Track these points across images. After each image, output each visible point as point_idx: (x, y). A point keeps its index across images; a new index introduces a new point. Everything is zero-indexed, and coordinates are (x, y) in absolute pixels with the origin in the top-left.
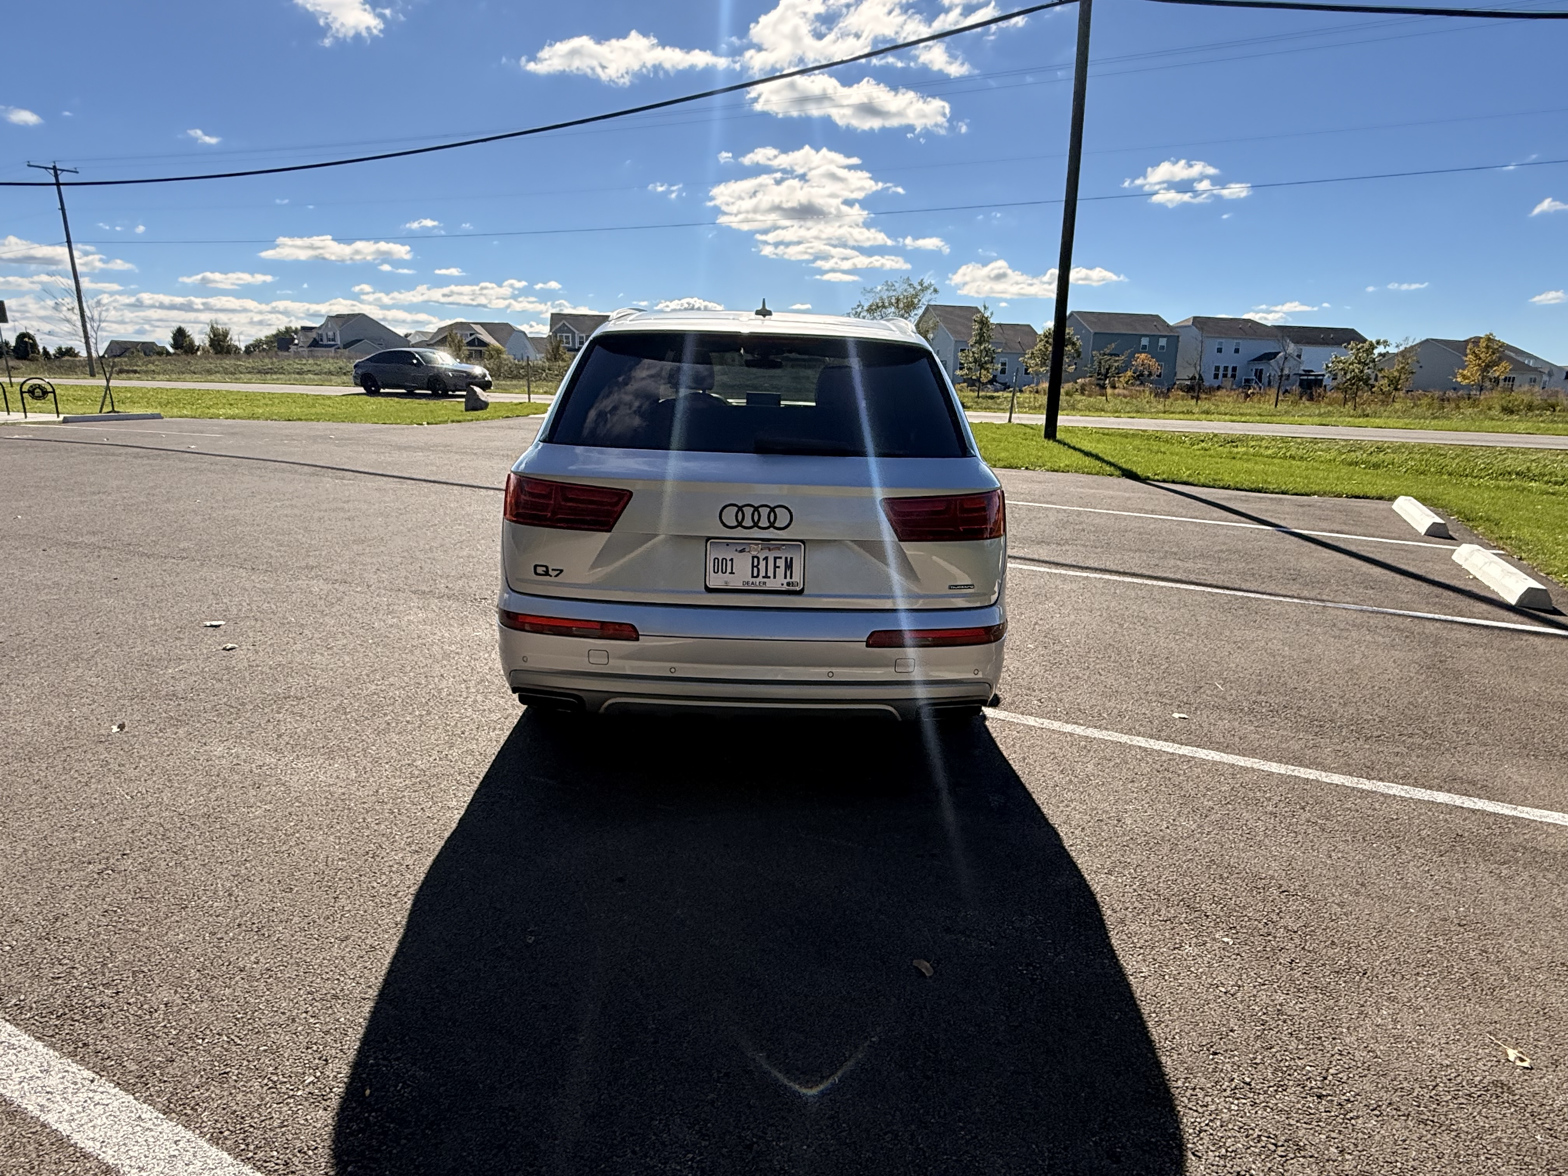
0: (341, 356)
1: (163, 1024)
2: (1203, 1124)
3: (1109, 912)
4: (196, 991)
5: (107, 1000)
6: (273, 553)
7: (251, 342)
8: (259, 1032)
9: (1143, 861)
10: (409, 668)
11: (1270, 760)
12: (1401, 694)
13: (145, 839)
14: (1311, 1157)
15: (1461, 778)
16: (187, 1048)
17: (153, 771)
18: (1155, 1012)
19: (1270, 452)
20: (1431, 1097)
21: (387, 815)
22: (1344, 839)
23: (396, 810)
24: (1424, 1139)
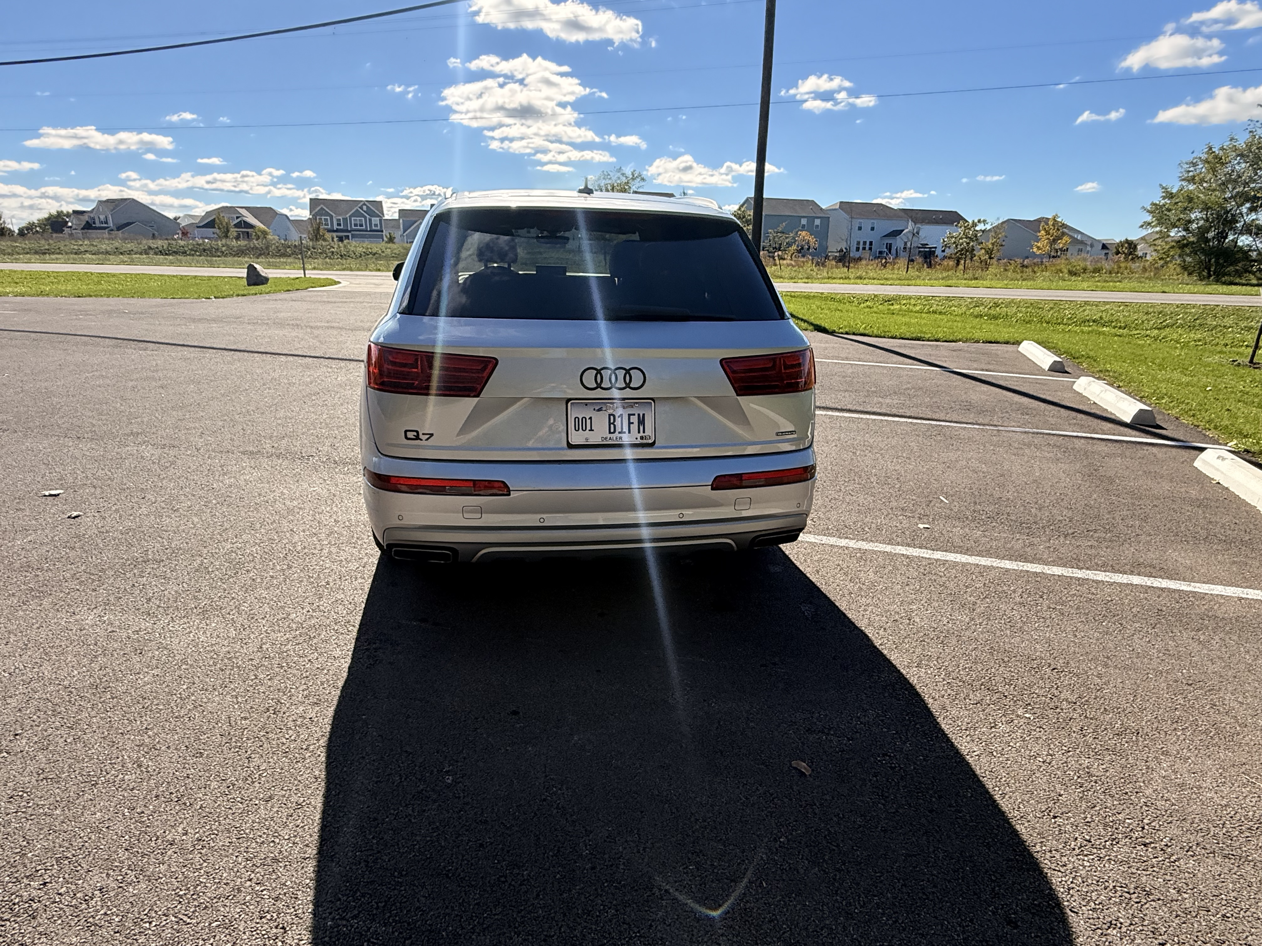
0: (116, 238)
1: (102, 912)
2: (1069, 883)
3: (931, 701)
4: (129, 872)
5: (35, 893)
6: (94, 422)
7: (24, 225)
8: (206, 907)
9: (941, 653)
10: (258, 526)
11: (1003, 558)
12: (1077, 498)
13: (35, 717)
14: (1159, 899)
15: (1143, 563)
16: (135, 935)
17: (26, 645)
18: (996, 786)
19: (918, 308)
20: (1224, 834)
21: (278, 670)
22: (1080, 620)
23: (284, 664)
24: (1233, 871)
